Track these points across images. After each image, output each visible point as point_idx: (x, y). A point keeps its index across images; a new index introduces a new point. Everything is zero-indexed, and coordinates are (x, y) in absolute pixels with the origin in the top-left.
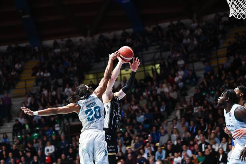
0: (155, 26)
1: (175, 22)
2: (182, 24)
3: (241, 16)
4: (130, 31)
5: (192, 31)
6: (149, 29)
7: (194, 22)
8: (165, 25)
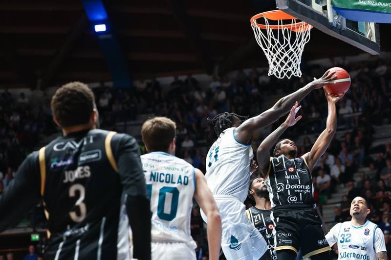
0: (149, 81)
1: (183, 78)
2: (195, 82)
3: (285, 74)
4: (109, 84)
5: (210, 94)
6: (141, 85)
7: (215, 80)
8: (167, 80)
